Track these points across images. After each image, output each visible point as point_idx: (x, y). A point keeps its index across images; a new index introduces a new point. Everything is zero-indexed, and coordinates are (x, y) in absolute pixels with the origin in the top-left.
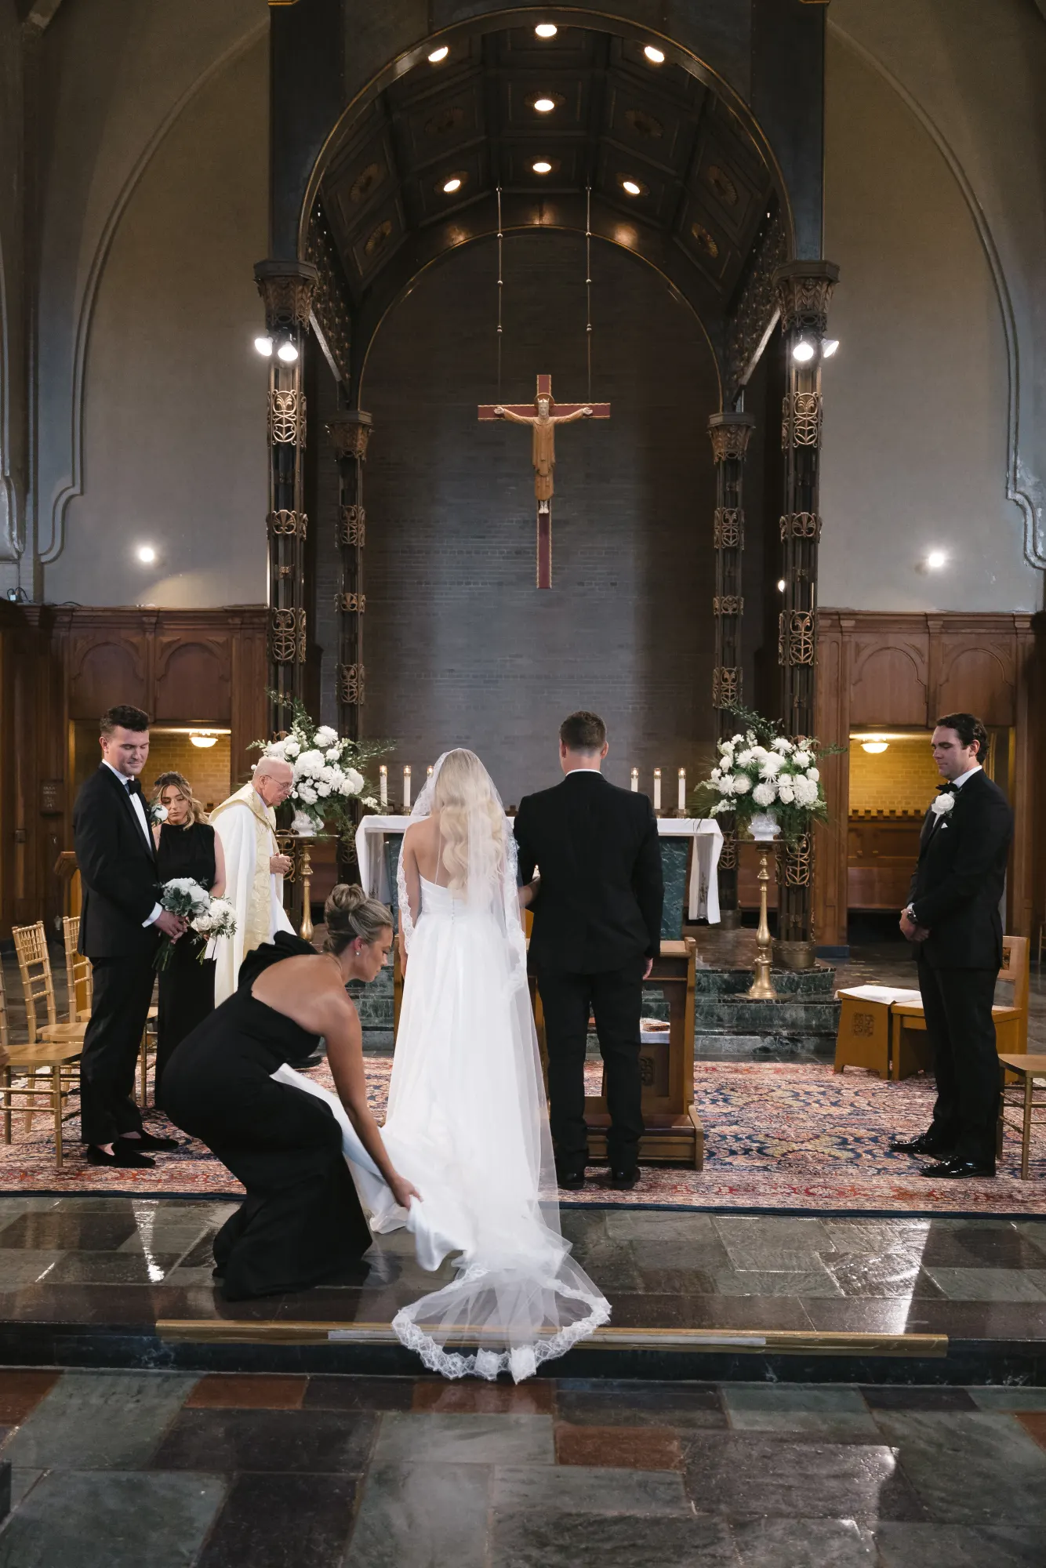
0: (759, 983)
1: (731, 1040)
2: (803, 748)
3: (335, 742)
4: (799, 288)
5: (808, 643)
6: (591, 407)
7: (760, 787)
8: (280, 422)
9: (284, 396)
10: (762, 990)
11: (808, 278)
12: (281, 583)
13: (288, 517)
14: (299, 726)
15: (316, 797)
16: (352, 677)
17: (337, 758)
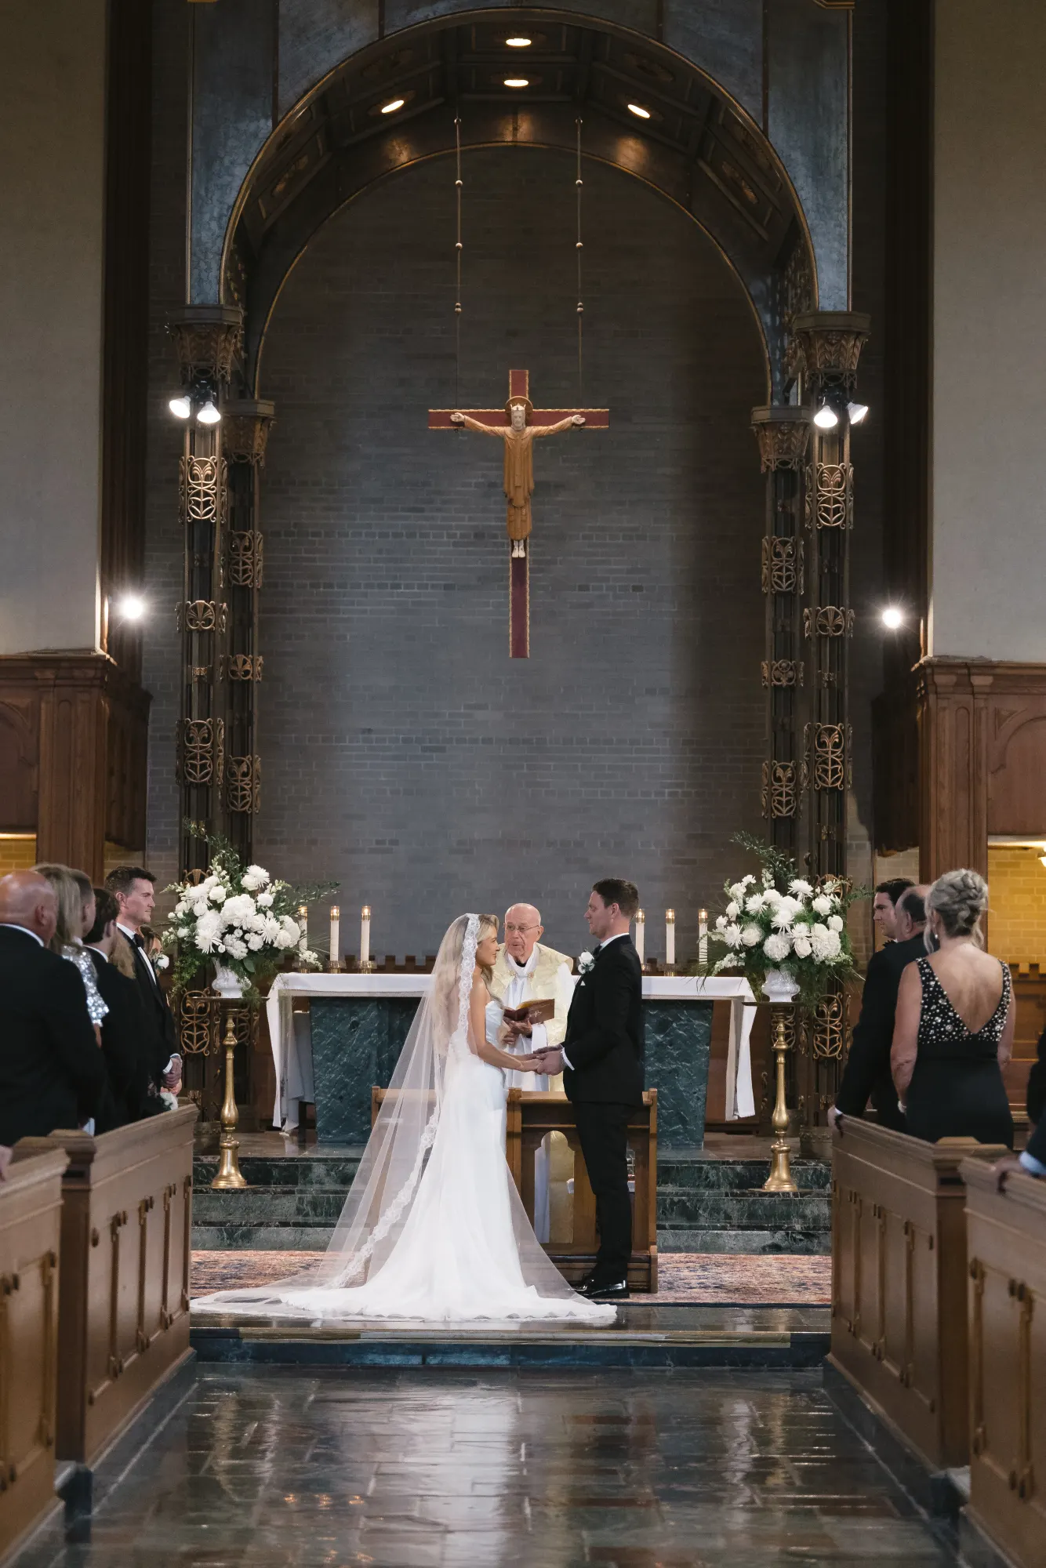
0: (776, 1174)
1: (736, 1236)
2: (827, 891)
3: (266, 885)
4: (821, 342)
5: (838, 764)
6: (582, 414)
7: (773, 938)
8: (198, 494)
9: (203, 464)
10: (780, 1181)
11: (832, 331)
12: (195, 689)
13: (206, 608)
14: (222, 863)
15: (246, 950)
16: (245, 775)
17: (269, 905)
